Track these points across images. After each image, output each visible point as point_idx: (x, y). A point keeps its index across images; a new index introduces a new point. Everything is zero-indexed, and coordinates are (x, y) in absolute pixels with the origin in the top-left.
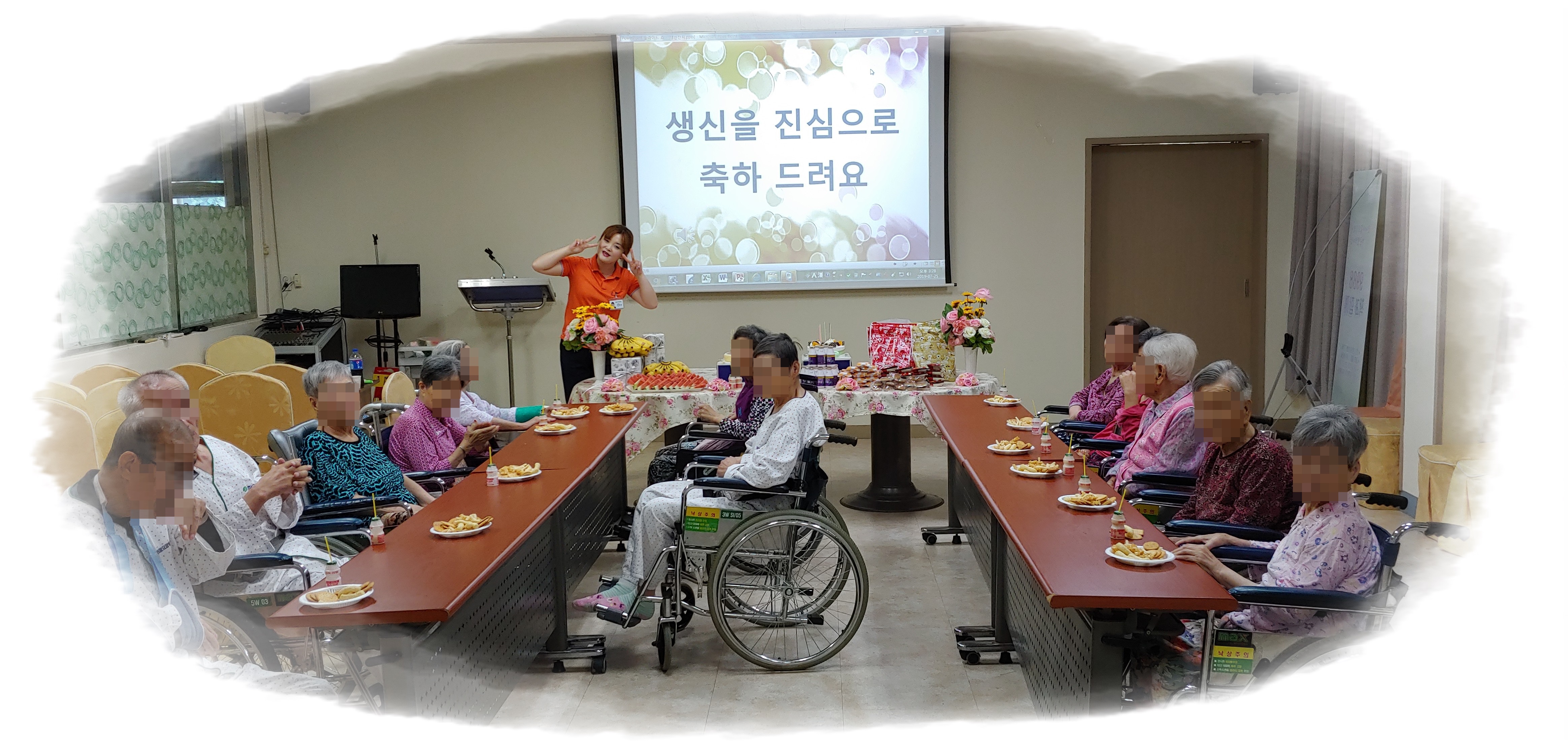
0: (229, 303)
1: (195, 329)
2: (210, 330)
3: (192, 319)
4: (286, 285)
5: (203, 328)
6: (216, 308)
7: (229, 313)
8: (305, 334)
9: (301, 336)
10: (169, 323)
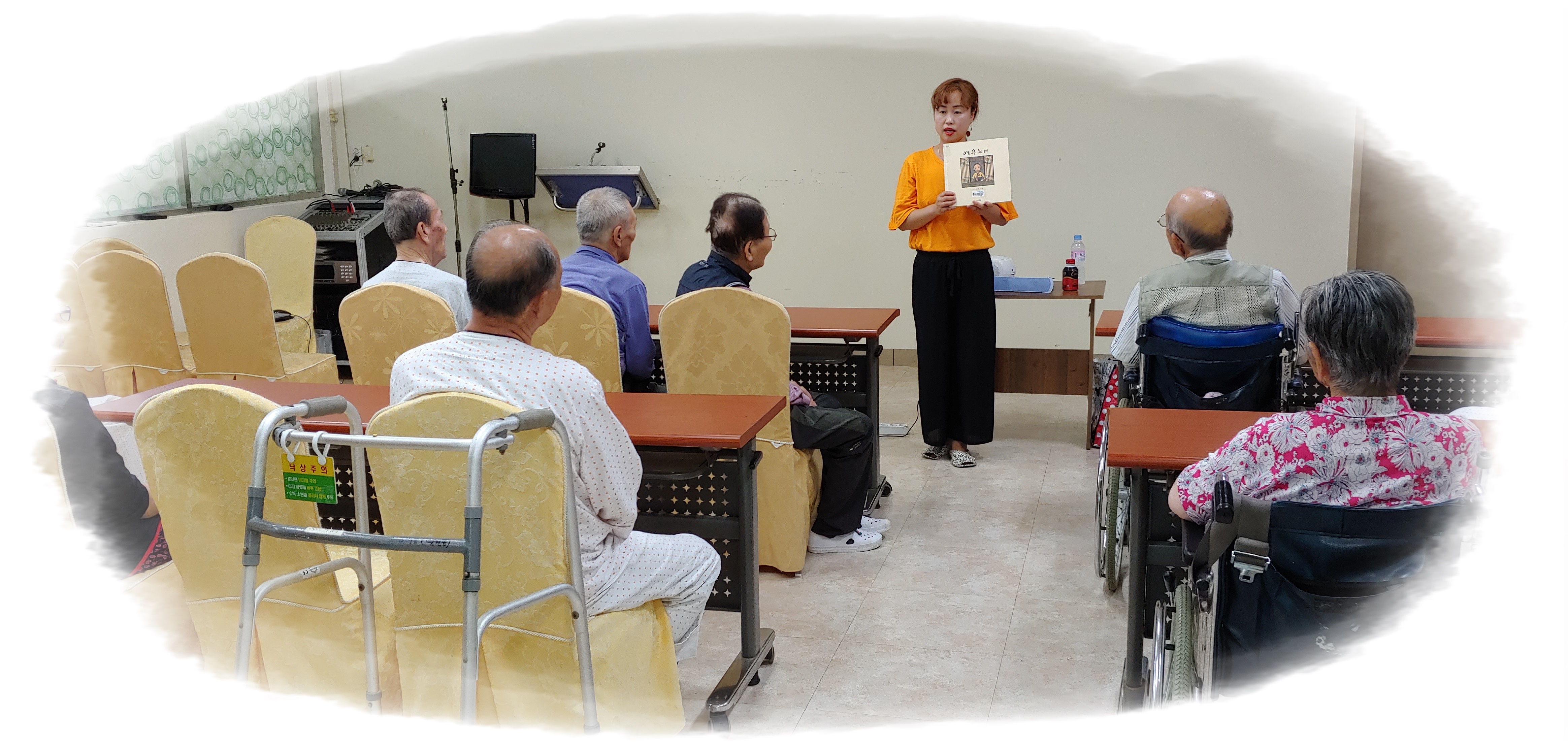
0: (280, 180)
1: (215, 208)
2: (236, 210)
3: (216, 195)
4: (356, 159)
5: (228, 207)
6: (259, 184)
7: (281, 190)
8: (355, 217)
9: (349, 220)
10: (175, 200)
